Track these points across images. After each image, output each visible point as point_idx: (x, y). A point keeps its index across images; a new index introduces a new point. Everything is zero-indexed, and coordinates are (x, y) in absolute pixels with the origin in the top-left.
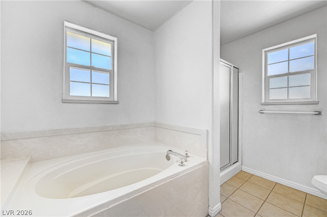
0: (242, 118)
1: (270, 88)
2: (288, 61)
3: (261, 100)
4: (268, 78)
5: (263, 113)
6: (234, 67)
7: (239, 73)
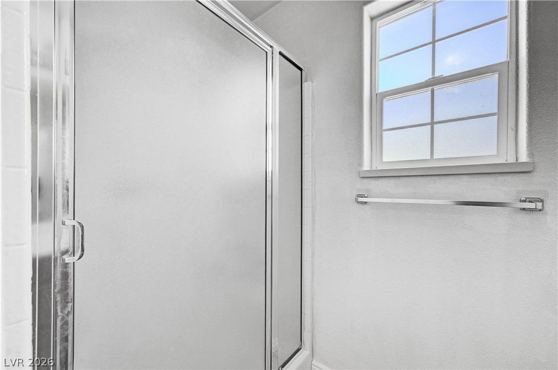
0: (313, 216)
1: (384, 128)
2: (431, 45)
3: (360, 164)
4: (379, 99)
5: (366, 203)
6: (281, 53)
7: (305, 85)
